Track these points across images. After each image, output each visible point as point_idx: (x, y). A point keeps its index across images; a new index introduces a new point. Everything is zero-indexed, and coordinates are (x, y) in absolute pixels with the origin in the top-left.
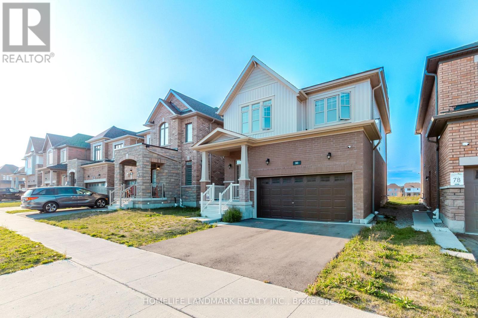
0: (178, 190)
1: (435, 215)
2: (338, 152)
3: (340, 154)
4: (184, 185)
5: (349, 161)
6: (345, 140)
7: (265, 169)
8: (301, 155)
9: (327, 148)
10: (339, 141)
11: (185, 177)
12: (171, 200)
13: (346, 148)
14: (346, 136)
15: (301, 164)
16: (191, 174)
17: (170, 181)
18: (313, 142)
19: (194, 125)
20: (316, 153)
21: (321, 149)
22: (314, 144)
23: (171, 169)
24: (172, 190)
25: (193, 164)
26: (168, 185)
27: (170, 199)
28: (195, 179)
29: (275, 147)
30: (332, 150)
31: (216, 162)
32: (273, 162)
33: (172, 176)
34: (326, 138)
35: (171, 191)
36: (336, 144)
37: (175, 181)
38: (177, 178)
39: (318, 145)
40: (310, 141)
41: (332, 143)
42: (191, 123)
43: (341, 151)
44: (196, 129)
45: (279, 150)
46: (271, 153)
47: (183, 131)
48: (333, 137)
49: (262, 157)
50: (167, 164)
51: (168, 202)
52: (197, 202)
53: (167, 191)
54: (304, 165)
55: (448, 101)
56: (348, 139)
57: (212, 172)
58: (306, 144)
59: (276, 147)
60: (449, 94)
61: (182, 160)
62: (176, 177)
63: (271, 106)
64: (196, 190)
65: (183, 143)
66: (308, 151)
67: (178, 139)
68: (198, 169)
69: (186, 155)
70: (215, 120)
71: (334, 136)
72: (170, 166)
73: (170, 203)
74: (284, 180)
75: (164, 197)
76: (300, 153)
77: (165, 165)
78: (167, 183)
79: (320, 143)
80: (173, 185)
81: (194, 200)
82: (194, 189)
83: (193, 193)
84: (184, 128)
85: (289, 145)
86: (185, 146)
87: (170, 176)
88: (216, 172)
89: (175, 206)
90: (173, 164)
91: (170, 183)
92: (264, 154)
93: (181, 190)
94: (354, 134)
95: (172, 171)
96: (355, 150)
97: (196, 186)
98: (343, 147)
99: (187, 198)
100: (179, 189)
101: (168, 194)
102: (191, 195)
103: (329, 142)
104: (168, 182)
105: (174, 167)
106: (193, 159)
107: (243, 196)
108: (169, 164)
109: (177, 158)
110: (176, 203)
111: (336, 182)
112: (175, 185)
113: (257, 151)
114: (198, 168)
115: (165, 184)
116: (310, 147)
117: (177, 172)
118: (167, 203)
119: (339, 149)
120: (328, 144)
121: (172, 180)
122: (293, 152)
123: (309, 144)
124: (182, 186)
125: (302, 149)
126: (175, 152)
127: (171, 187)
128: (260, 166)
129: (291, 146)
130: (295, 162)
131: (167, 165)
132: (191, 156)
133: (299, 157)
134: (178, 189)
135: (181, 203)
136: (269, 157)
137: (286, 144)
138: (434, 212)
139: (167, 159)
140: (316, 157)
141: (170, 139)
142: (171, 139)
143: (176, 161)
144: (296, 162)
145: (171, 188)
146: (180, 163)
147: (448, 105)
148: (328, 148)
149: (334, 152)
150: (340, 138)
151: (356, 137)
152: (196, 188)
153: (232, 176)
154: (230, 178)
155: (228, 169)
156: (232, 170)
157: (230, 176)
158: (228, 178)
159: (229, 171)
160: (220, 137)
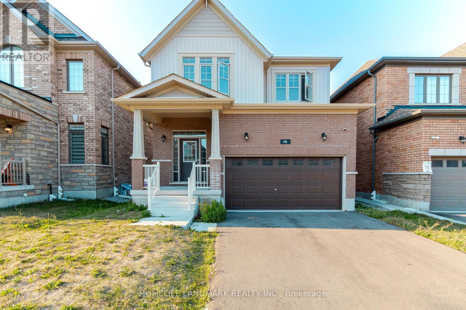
0: (53, 172)
1: (373, 196)
2: (332, 133)
3: (334, 136)
4: (65, 163)
5: (344, 144)
6: (339, 121)
7: (241, 146)
8: (290, 133)
9: (320, 128)
10: (334, 121)
11: (68, 150)
12: (42, 190)
13: (340, 130)
14: (340, 117)
15: (291, 143)
16: (84, 145)
17: (39, 155)
18: (305, 119)
19: (86, 64)
20: (308, 132)
21: (314, 128)
22: (306, 121)
23: (41, 134)
24: (43, 171)
25: (87, 129)
26: (35, 161)
27: (40, 187)
28: (92, 154)
29: (255, 119)
30: (326, 130)
31: (119, 131)
32: (252, 137)
33: (43, 146)
34: (320, 117)
35: (41, 173)
36: (330, 125)
37: (49, 156)
38: (52, 150)
39: (311, 123)
40: (301, 118)
41: (326, 123)
42: (81, 60)
43: (335, 133)
44: (93, 72)
45: (261, 123)
46: (250, 126)
47: (61, 70)
48: (327, 117)
49: (236, 130)
50: (33, 123)
51: (37, 193)
52: (97, 191)
53: (33, 173)
54: (295, 144)
55: (390, 100)
56: (343, 120)
57: (115, 145)
58: (296, 120)
59: (258, 119)
60: (391, 95)
61: (59, 120)
62: (50, 148)
63: (228, 65)
64: (95, 171)
65: (61, 90)
66: (299, 129)
67: (51, 82)
68: (98, 138)
69: (69, 113)
70: (120, 67)
71: (329, 115)
72: (38, 127)
73: (41, 194)
74: (264, 161)
75: (29, 184)
76: (289, 130)
77: (29, 124)
78: (33, 158)
79: (313, 121)
80: (45, 162)
81: (92, 187)
82: (91, 171)
83: (89, 176)
84: (64, 66)
85: (275, 119)
86: (67, 97)
87: (39, 145)
88: (119, 146)
89: (51, 199)
90: (43, 125)
91: (38, 158)
92: (240, 125)
93: (59, 171)
94: (349, 117)
95: (42, 138)
96: (349, 133)
97: (95, 165)
98: (337, 128)
99: (73, 184)
100: (55, 169)
101: (36, 179)
102: (84, 179)
103: (323, 121)
104: (35, 156)
105: (45, 131)
106: (87, 121)
107: (216, 182)
108: (36, 124)
109: (50, 115)
110: (51, 194)
111: (325, 166)
112: (49, 162)
113: (229, 121)
114: (97, 136)
115: (29, 159)
116: (302, 125)
117: (51, 140)
118: (34, 194)
119: (334, 131)
120: (322, 123)
121: (43, 154)
122: (281, 128)
123: (300, 120)
124: (62, 165)
125: (291, 126)
126: (47, 104)
127: (41, 165)
128: (233, 142)
129: (278, 120)
130: (283, 140)
131: (33, 125)
132: (81, 115)
133: (288, 135)
134: (53, 169)
135: (60, 194)
136: (248, 130)
137: (272, 116)
138: (372, 194)
139: (33, 114)
140: (308, 136)
141: (31, 78)
142: (33, 79)
143: (49, 120)
144: (285, 140)
145: (41, 168)
146: (57, 124)
147: (390, 104)
148: (322, 128)
149: (327, 133)
150: (335, 119)
151: (350, 120)
152: (95, 168)
153: (166, 153)
154: (163, 155)
155: (160, 143)
156: (167, 145)
157: (162, 153)
158: (160, 155)
159: (161, 146)
160: (170, 92)
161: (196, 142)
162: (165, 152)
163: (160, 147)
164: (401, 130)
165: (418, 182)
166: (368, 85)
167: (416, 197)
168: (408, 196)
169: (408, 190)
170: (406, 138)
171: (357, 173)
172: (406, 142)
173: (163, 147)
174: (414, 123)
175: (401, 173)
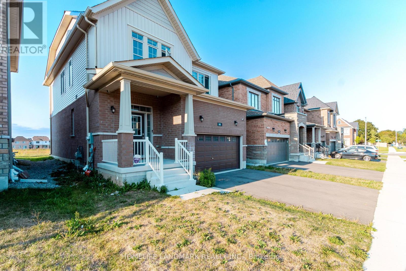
3: (239, 123)
5: (242, 128)
6: (240, 114)
7: (198, 126)
10: (238, 114)
13: (241, 120)
14: (241, 111)
15: (222, 125)
20: (229, 119)
22: (228, 112)
29: (205, 105)
30: (236, 119)
34: (233, 110)
39: (230, 114)
40: (226, 109)
41: (236, 114)
45: (208, 109)
46: (202, 110)
48: (236, 110)
54: (224, 127)
56: (242, 114)
58: (224, 110)
59: (207, 106)
63: (170, 54)
66: (225, 117)
76: (221, 117)
79: (231, 112)
94: (244, 112)
96: (244, 122)
98: (240, 118)
119: (239, 120)
120: (234, 114)
122: (218, 115)
125: (222, 114)
130: (219, 123)
133: (221, 120)
136: (201, 114)
140: (229, 122)
149: (236, 121)
151: (244, 114)
153: (115, 125)
154: (112, 127)
155: (107, 114)
156: (116, 117)
157: (111, 125)
158: (108, 127)
159: (109, 117)
160: (158, 70)
161: (141, 116)
162: (113, 125)
163: (107, 118)
164: (251, 121)
165: (262, 150)
166: (228, 91)
167: (262, 158)
168: (257, 158)
169: (257, 155)
170: (255, 126)
171: (247, 146)
172: (255, 129)
173: (112, 119)
174: (259, 119)
175: (252, 145)
